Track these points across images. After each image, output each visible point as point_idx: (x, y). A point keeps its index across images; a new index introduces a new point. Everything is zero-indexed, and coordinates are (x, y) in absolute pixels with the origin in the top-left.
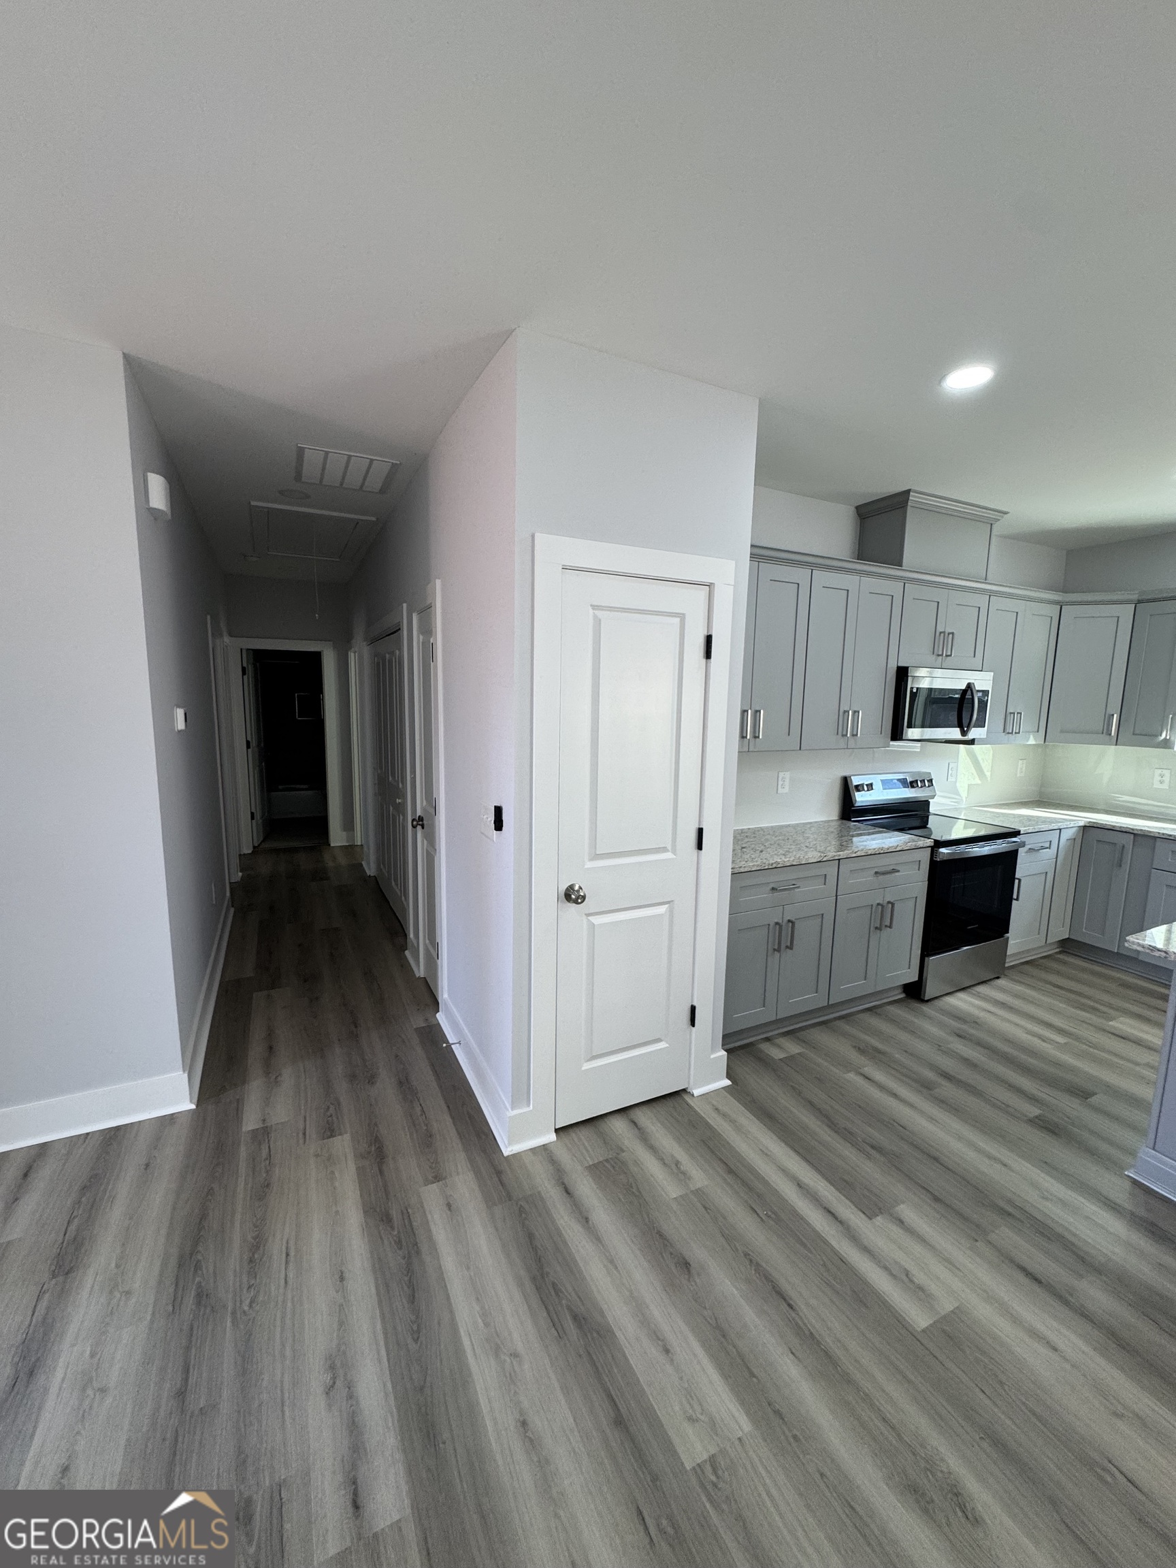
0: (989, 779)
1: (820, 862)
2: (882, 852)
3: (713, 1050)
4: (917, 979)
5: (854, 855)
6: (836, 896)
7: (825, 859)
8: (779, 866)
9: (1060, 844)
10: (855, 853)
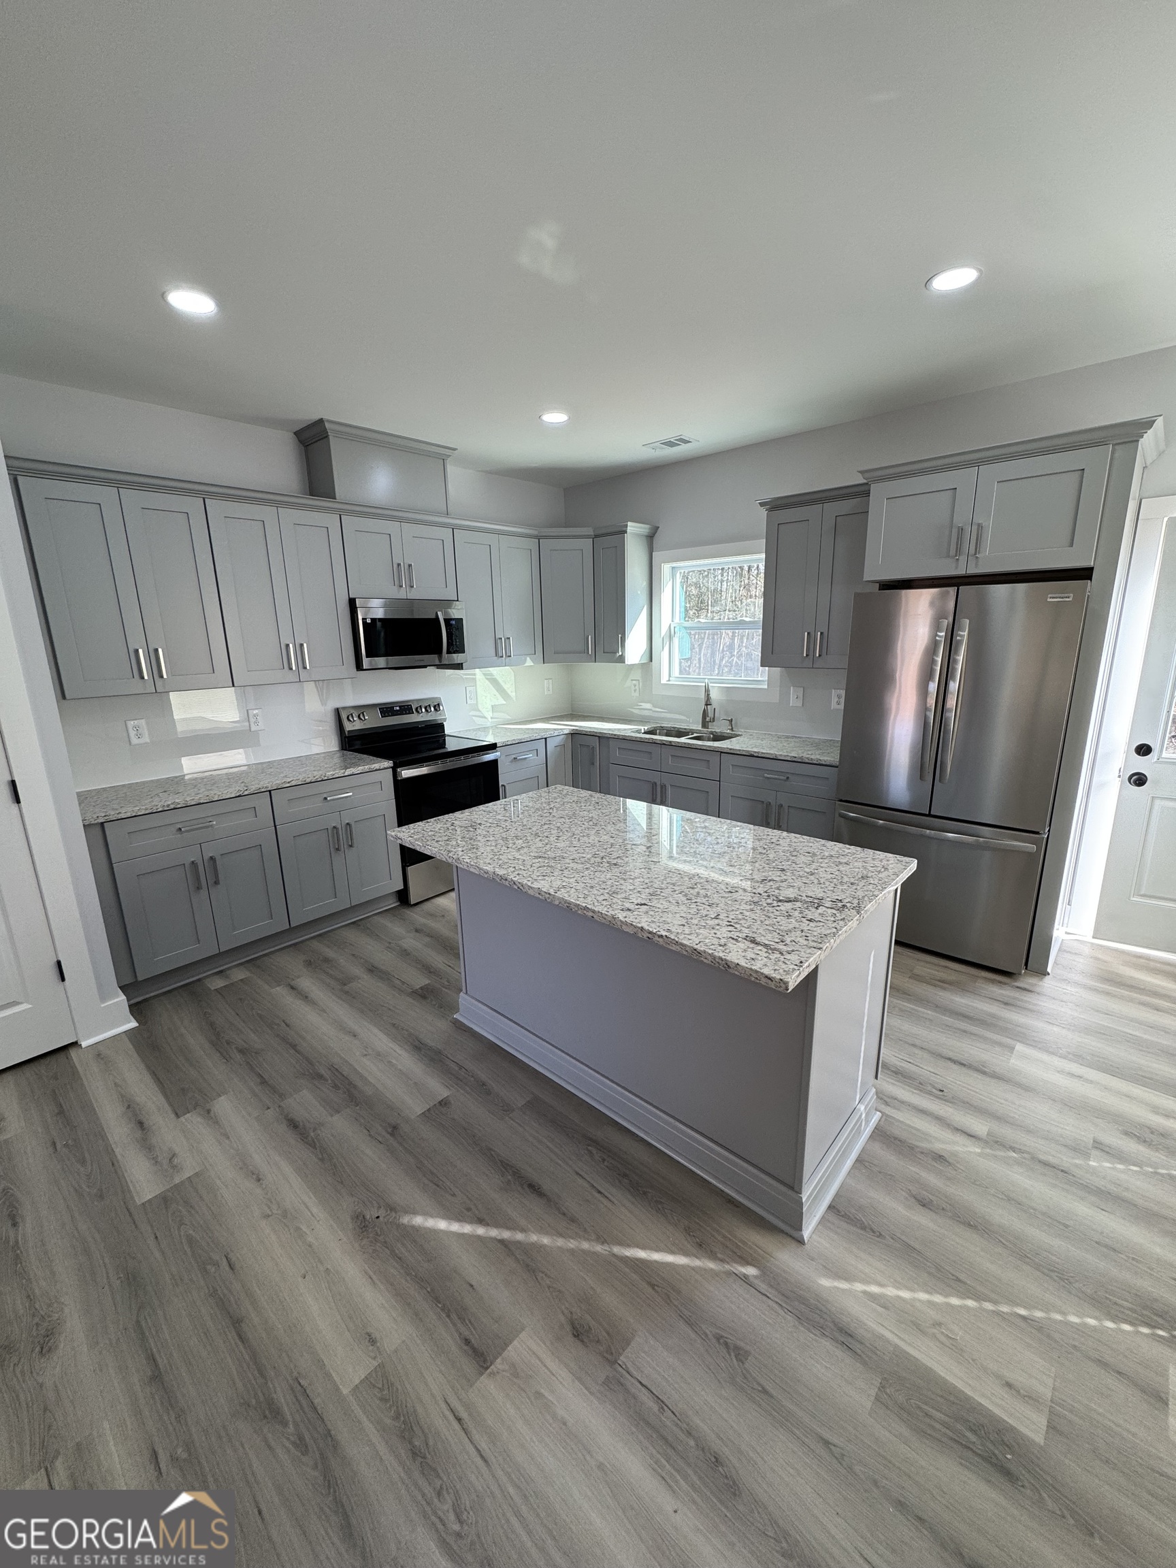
0: (514, 699)
1: (239, 796)
2: (326, 778)
3: (103, 998)
4: (403, 888)
5: (288, 785)
6: (275, 826)
7: (246, 793)
8: (179, 806)
9: (548, 753)
10: (289, 783)
